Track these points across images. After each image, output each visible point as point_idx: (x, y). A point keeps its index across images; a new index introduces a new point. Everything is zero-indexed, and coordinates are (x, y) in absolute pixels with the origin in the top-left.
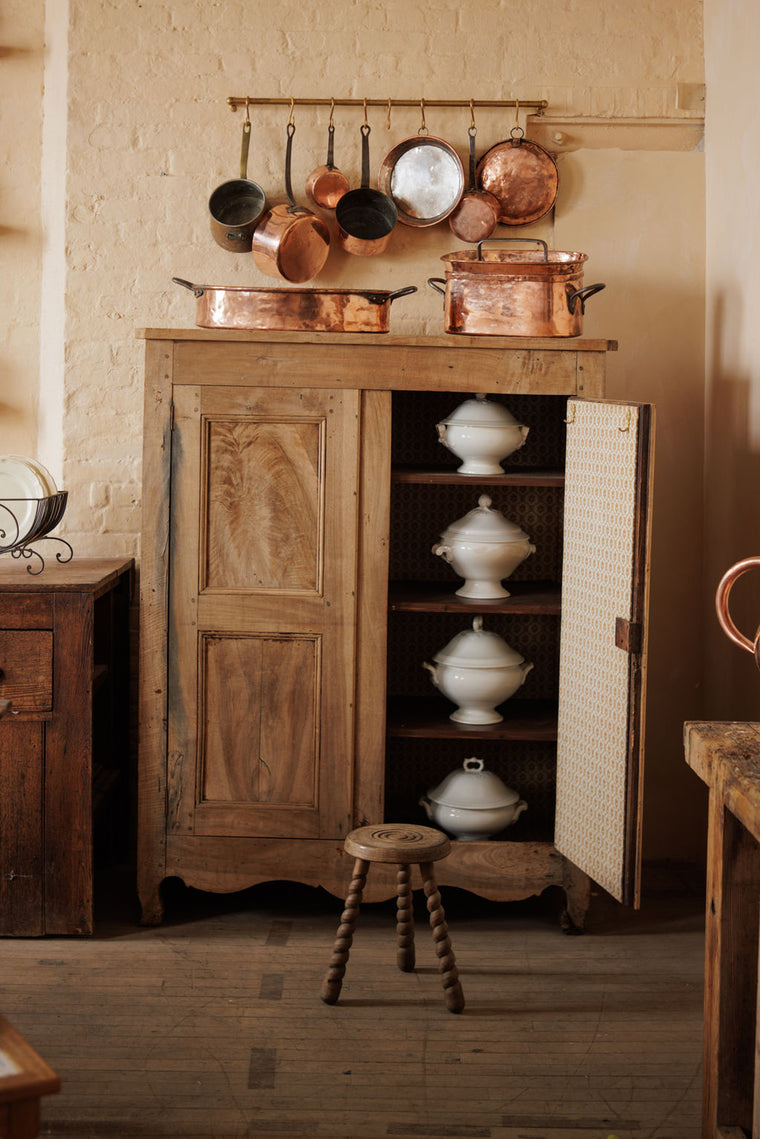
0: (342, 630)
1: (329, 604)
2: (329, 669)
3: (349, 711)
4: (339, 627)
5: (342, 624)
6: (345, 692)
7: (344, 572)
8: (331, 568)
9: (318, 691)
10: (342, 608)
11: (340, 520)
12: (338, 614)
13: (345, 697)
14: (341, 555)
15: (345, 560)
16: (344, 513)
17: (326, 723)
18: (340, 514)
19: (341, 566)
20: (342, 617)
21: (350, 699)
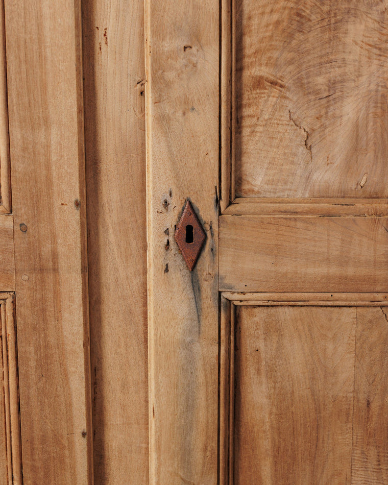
0: (57, 283)
1: (24, 229)
2: (33, 363)
3: (81, 448)
4: (50, 278)
5: (55, 270)
6: (69, 405)
7: (54, 158)
8: (24, 149)
9: (13, 407)
10: (54, 238)
11: (40, 41)
12: (46, 249)
13: (70, 419)
14: (46, 122)
15: (54, 131)
16: (47, 24)
17: (34, 469)
18: (40, 26)
19: (48, 146)
20: (55, 255)
21: (81, 422)
